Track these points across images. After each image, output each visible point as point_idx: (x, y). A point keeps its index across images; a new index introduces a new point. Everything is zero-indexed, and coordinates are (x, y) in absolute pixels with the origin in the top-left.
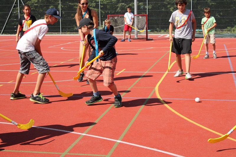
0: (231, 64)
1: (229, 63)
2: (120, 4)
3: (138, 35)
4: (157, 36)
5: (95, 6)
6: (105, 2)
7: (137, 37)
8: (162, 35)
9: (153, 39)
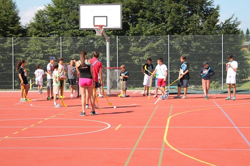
0: (230, 120)
1: (228, 119)
2: (75, 55)
3: (111, 91)
4: (132, 93)
5: (42, 57)
6: (55, 52)
7: (110, 93)
8: (137, 91)
9: (130, 95)
